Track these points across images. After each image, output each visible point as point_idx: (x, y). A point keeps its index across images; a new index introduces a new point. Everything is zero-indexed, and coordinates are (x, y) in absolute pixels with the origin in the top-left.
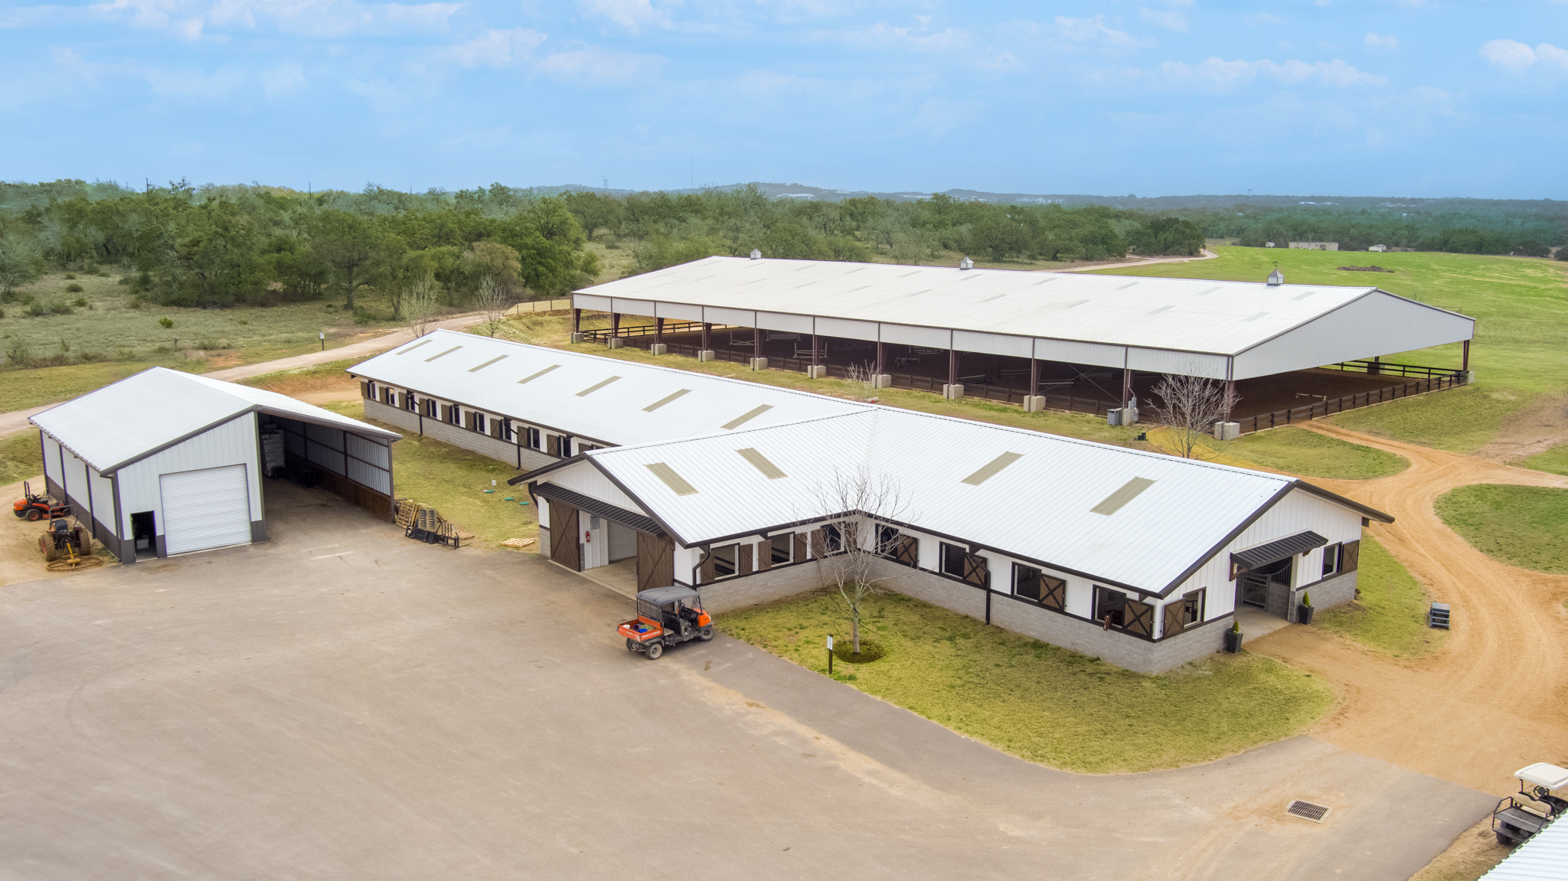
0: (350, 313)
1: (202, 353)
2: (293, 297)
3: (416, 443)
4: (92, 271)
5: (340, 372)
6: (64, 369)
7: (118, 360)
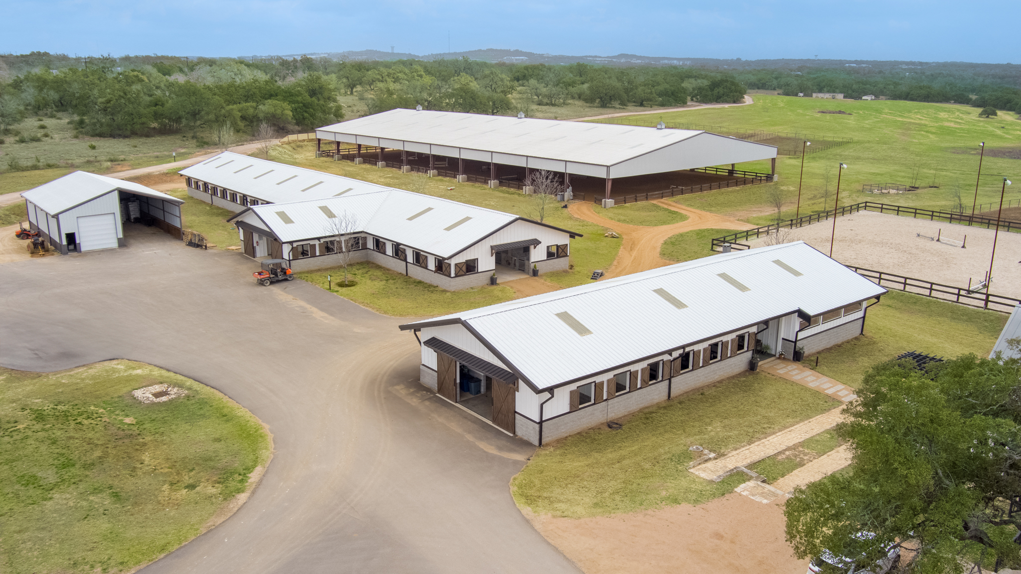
0: (195, 141)
1: (109, 163)
2: (164, 131)
3: (208, 208)
4: (52, 116)
5: (175, 174)
6: (37, 172)
7: (65, 167)
